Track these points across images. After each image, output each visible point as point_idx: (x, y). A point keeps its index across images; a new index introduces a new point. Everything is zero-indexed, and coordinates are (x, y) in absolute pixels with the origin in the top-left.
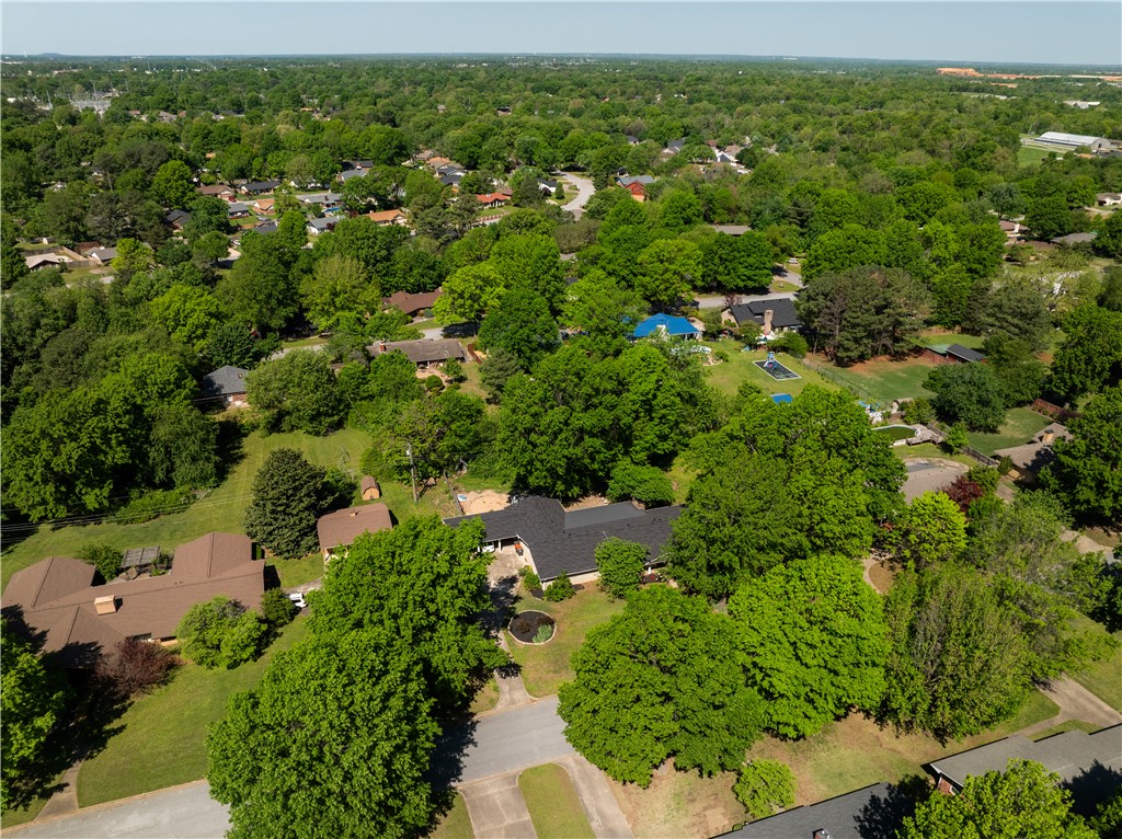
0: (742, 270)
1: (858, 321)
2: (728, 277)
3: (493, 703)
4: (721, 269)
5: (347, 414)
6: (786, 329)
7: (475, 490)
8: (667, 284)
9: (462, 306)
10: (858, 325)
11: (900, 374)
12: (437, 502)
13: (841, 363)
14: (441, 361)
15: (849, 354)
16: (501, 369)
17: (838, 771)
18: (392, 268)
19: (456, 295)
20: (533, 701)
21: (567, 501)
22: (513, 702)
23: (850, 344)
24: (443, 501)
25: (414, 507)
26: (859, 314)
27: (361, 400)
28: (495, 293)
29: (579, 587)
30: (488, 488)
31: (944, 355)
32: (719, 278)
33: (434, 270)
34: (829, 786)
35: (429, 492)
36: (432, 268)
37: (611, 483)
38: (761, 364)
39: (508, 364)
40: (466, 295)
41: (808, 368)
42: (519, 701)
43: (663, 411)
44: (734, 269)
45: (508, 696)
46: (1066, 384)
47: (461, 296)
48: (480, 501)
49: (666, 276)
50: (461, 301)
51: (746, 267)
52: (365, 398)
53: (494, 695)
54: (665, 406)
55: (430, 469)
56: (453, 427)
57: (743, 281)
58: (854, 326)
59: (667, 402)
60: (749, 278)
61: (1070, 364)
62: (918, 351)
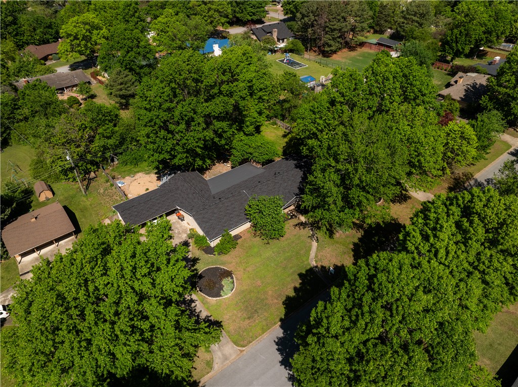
0: (249, 9)
1: (335, 27)
2: (242, 14)
3: (209, 364)
4: (237, 9)
5: (9, 134)
6: (285, 40)
7: (129, 175)
8: (212, 19)
9: (79, 45)
10: (335, 30)
11: (358, 58)
12: (102, 191)
13: (326, 54)
14: (74, 86)
15: (331, 48)
16: (122, 84)
17: (487, 343)
18: (20, 29)
19: (72, 38)
20: (241, 351)
21: (202, 170)
22: (226, 358)
23: (331, 42)
24: (106, 190)
25: (85, 199)
26: (335, 22)
27: (18, 122)
28: (101, 34)
29: (237, 237)
30: (138, 172)
31: (376, 44)
32: (238, 15)
33: (52, 29)
34: (490, 359)
35: (93, 184)
36: (50, 27)
37: (234, 151)
38: (282, 61)
39: (126, 79)
40: (80, 37)
41: (309, 60)
42: (230, 355)
43: (260, 94)
44: (245, 9)
45: (219, 354)
46: (453, 50)
47: (76, 38)
48: (135, 183)
49: (210, 13)
50: (78, 42)
51: (251, 7)
52: (21, 120)
53: (207, 356)
54: (261, 90)
55: (89, 166)
56: (100, 131)
57: (251, 16)
58: (333, 30)
59: (262, 86)
60: (254, 14)
61: (456, 37)
62: (362, 44)
